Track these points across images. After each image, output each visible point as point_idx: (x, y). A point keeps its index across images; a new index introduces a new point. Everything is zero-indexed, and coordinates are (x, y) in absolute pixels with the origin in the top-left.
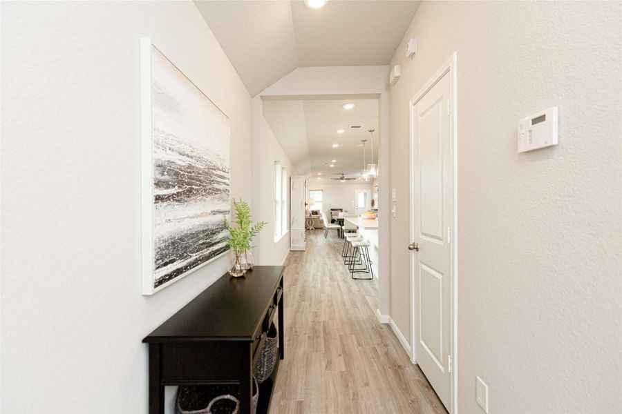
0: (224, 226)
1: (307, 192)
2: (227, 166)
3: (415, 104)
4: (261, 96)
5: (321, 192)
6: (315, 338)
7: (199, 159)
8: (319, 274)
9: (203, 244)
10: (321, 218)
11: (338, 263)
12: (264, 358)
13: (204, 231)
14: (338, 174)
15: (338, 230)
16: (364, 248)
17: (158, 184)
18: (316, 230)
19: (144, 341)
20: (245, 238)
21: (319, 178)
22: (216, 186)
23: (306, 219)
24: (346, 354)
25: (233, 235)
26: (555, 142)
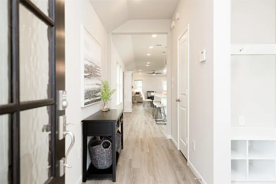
0: (99, 91)
1: (133, 81)
2: (100, 65)
3: (179, 40)
4: (112, 33)
5: (141, 81)
6: (137, 143)
7: (93, 63)
8: (139, 122)
9: (94, 95)
10: (141, 97)
11: (149, 118)
12: (116, 141)
13: (95, 91)
14: (151, 71)
15: (151, 102)
16: (163, 108)
17: (85, 72)
18: (138, 103)
19: (82, 121)
20: (108, 95)
21: (140, 73)
22: (98, 74)
23: (133, 97)
24: (150, 148)
25: (103, 95)
26: (205, 60)
